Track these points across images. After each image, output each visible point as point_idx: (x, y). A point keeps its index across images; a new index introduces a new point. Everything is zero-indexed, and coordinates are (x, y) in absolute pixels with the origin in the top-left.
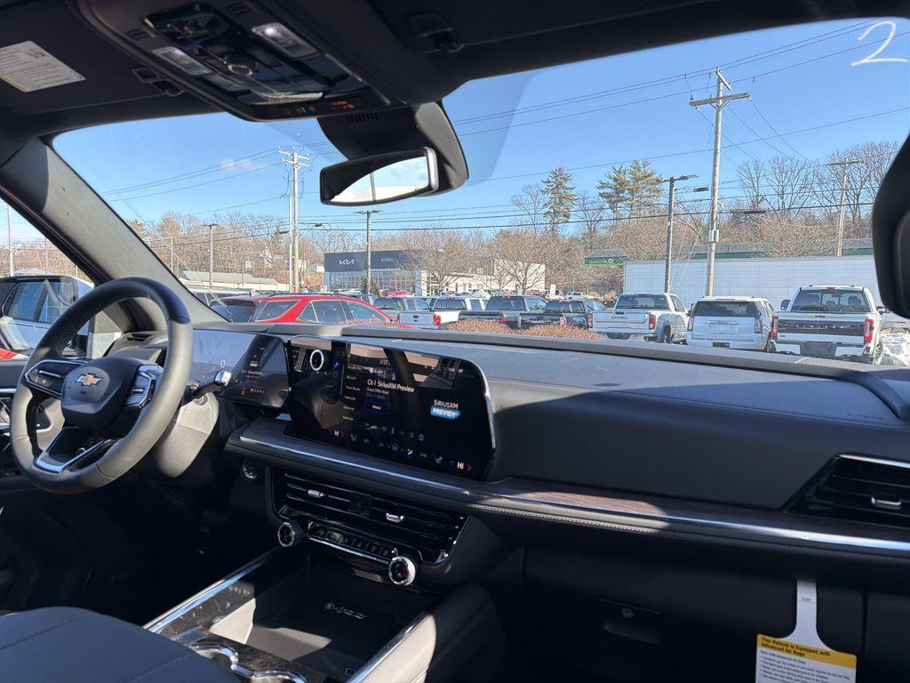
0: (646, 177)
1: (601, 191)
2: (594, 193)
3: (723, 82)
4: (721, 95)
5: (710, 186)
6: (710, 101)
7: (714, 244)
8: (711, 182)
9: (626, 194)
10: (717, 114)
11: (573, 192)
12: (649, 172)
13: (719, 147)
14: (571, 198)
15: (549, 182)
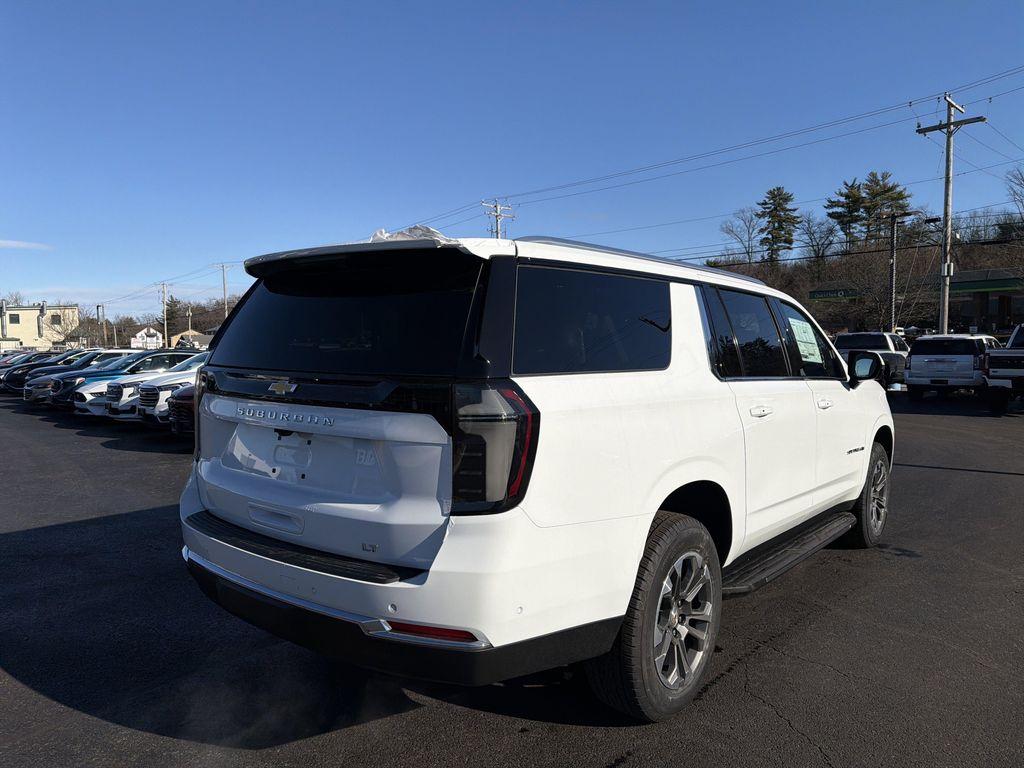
0: (886, 191)
1: (831, 211)
2: (820, 214)
3: (953, 106)
4: (952, 120)
5: (942, 217)
6: (940, 127)
7: (948, 279)
8: (943, 212)
9: (862, 213)
10: (948, 140)
11: (795, 214)
13: (951, 175)
14: (793, 221)
15: (766, 203)
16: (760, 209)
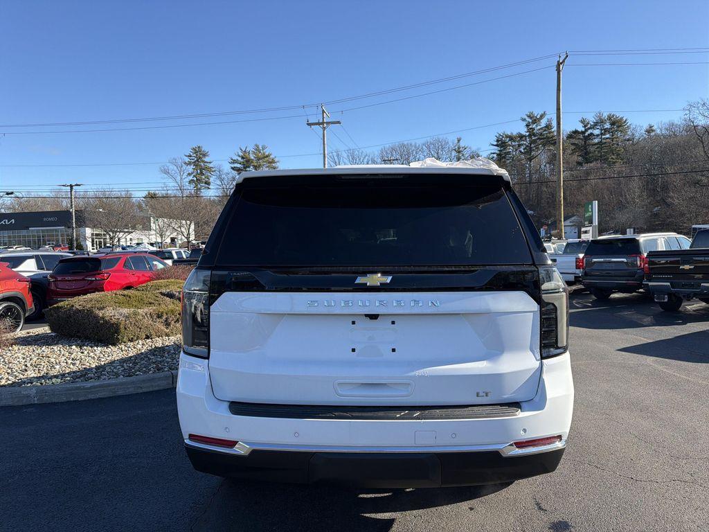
0: (265, 157)
1: (233, 166)
2: (227, 167)
3: (325, 113)
4: (325, 121)
6: (318, 124)
9: (252, 169)
10: (324, 132)
11: (211, 165)
12: (267, 154)
14: (209, 169)
15: (191, 156)
16: (187, 160)
